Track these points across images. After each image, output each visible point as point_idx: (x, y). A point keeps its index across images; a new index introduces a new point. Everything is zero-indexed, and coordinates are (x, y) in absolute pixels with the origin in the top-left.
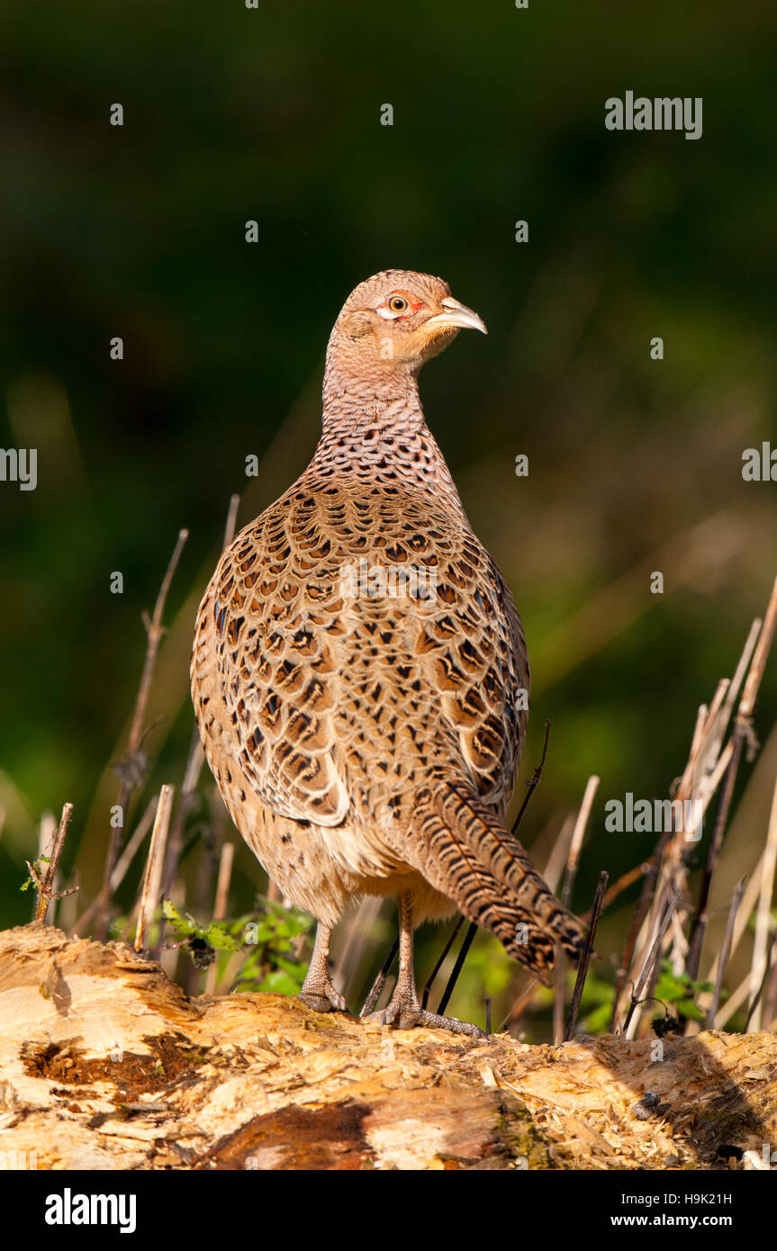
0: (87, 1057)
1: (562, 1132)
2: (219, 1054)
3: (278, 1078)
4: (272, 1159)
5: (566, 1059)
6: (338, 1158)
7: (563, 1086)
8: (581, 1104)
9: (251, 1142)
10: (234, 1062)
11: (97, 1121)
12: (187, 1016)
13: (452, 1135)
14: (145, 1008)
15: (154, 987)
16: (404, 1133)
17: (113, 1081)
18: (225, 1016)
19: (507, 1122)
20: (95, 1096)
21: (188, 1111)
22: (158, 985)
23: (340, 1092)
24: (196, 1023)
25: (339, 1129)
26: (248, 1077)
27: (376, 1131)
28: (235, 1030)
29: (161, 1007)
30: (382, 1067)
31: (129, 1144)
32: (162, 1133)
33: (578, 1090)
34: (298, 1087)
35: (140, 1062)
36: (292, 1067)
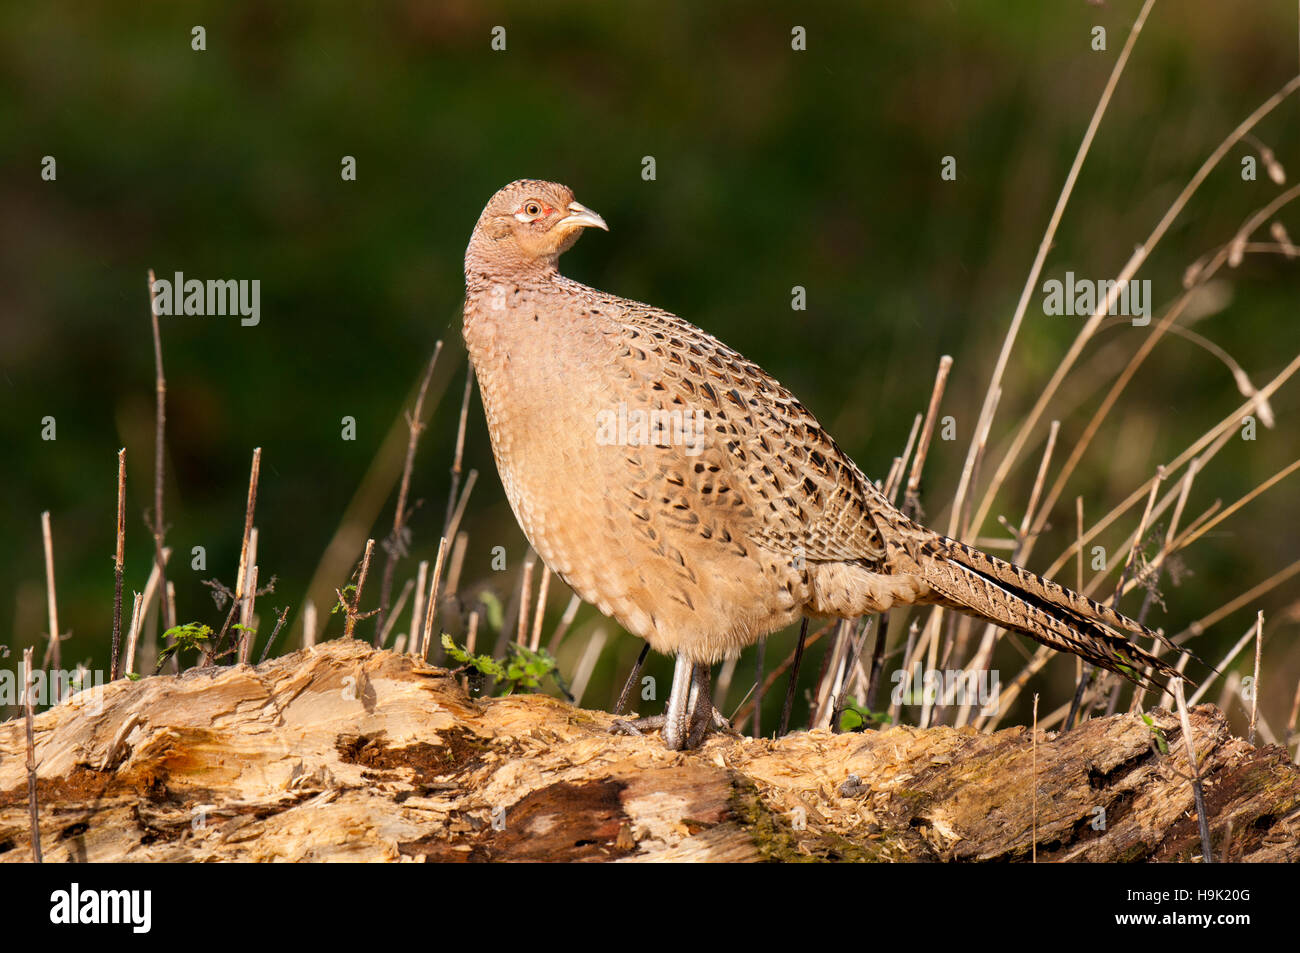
0: (390, 747)
1: (783, 805)
2: (499, 744)
3: (549, 761)
4: (547, 825)
5: (783, 749)
6: (601, 824)
7: (782, 771)
8: (796, 785)
9: (530, 812)
10: (511, 750)
11: (401, 797)
12: (471, 714)
13: (694, 804)
14: (437, 707)
15: (444, 689)
16: (655, 803)
17: (412, 767)
18: (503, 713)
19: (739, 795)
20: (397, 779)
21: (476, 788)
22: (448, 688)
23: (600, 771)
24: (479, 719)
25: (602, 800)
26: (525, 760)
27: (631, 802)
28: (511, 725)
29: (450, 705)
30: (634, 751)
31: (428, 815)
32: (455, 805)
33: (793, 774)
34: (565, 767)
35: (434, 751)
36: (560, 753)
